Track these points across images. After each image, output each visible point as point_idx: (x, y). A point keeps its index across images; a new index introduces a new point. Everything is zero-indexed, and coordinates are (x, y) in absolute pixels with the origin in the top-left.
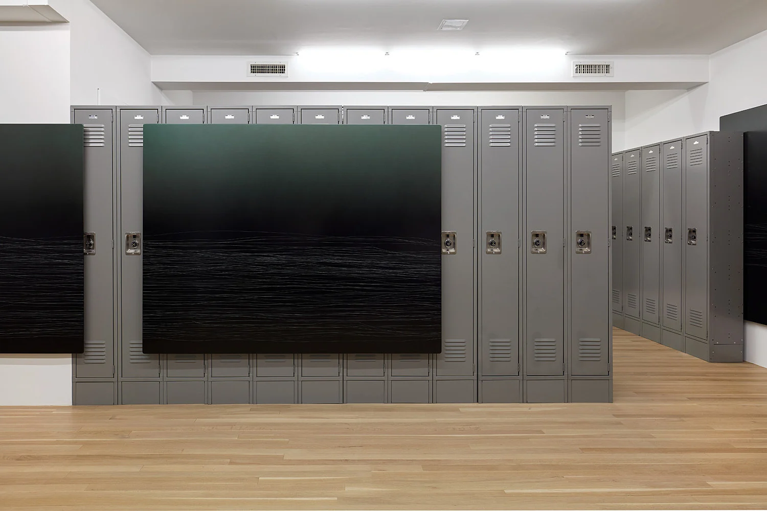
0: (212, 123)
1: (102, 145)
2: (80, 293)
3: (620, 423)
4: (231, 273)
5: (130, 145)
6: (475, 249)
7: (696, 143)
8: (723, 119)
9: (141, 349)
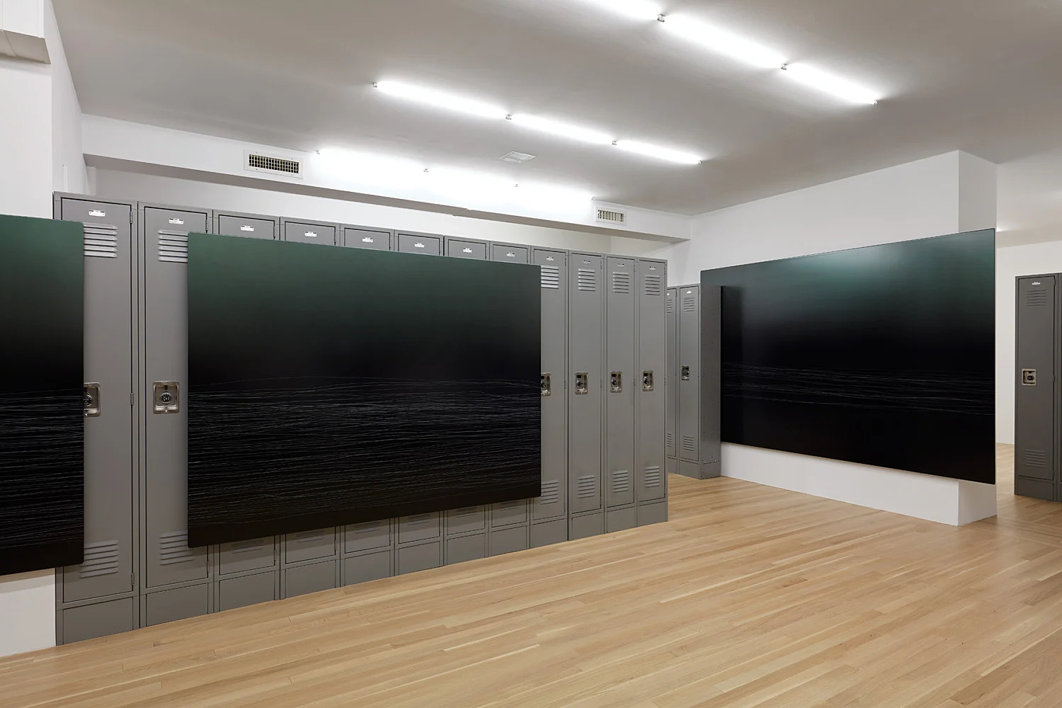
0: (287, 240)
1: (112, 255)
2: (79, 474)
3: (686, 536)
4: (316, 429)
5: (162, 259)
6: (567, 390)
7: (689, 292)
8: (704, 274)
9: (186, 543)
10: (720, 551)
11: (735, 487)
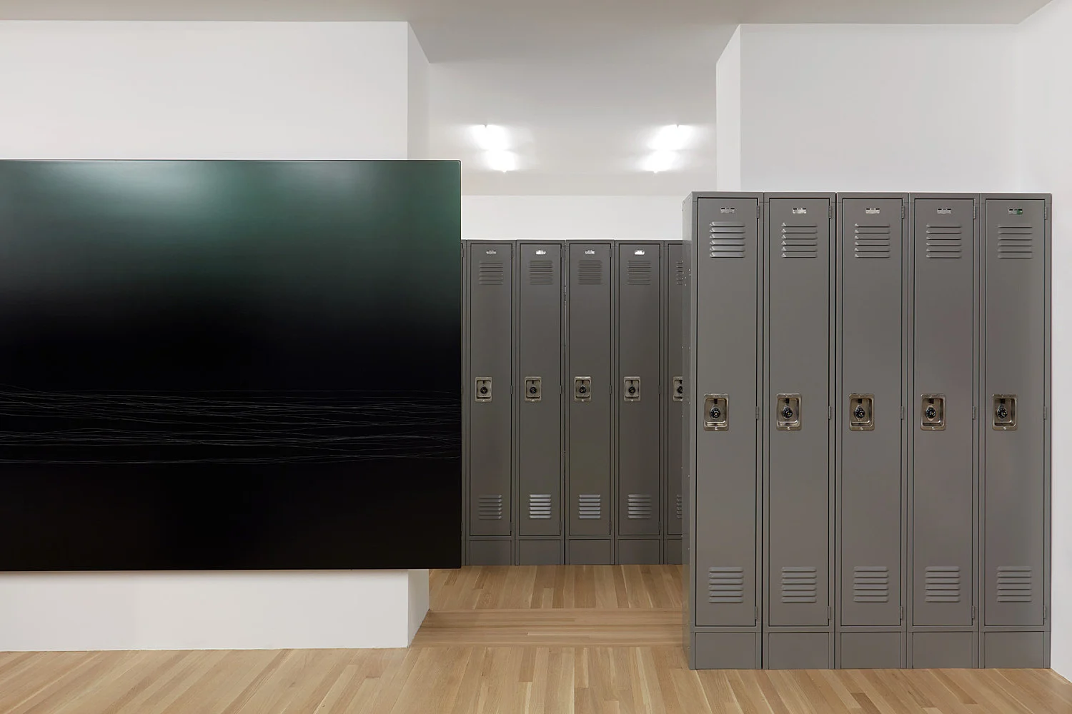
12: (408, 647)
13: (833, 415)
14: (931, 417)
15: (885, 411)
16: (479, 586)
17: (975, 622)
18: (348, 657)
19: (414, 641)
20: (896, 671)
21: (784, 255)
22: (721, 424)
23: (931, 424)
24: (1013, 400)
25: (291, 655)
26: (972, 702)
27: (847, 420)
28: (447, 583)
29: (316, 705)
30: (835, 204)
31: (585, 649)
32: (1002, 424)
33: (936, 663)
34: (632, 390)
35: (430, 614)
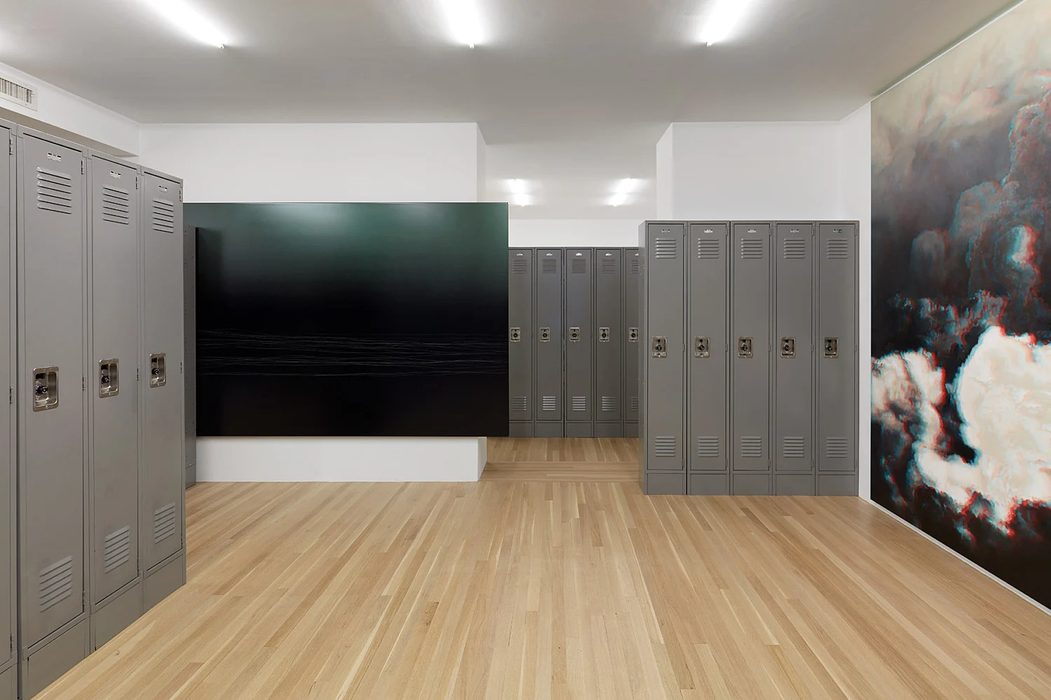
6: (14, 406)
10: (306, 605)
11: (216, 504)
12: (478, 481)
13: (728, 349)
14: (787, 350)
15: (759, 347)
16: (515, 449)
17: (813, 469)
18: (443, 486)
19: (481, 477)
20: (766, 497)
21: (699, 257)
22: (662, 354)
23: (787, 354)
24: (836, 341)
25: (411, 485)
26: (812, 514)
27: (736, 351)
28: (495, 447)
29: (430, 511)
30: (730, 227)
31: (582, 484)
32: (829, 355)
33: (790, 493)
34: (604, 335)
35: (488, 464)
